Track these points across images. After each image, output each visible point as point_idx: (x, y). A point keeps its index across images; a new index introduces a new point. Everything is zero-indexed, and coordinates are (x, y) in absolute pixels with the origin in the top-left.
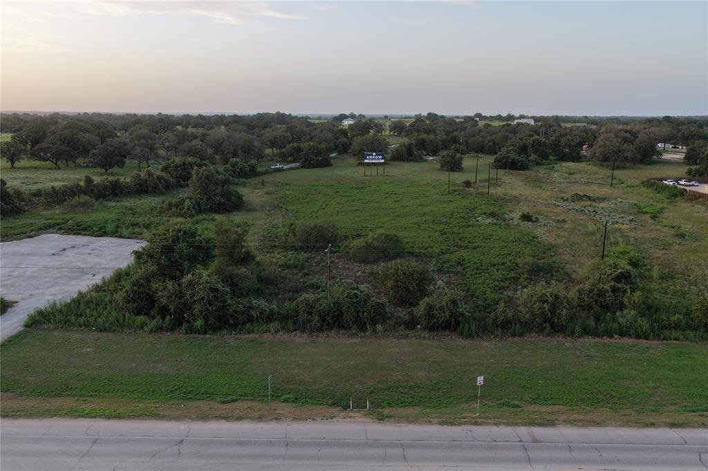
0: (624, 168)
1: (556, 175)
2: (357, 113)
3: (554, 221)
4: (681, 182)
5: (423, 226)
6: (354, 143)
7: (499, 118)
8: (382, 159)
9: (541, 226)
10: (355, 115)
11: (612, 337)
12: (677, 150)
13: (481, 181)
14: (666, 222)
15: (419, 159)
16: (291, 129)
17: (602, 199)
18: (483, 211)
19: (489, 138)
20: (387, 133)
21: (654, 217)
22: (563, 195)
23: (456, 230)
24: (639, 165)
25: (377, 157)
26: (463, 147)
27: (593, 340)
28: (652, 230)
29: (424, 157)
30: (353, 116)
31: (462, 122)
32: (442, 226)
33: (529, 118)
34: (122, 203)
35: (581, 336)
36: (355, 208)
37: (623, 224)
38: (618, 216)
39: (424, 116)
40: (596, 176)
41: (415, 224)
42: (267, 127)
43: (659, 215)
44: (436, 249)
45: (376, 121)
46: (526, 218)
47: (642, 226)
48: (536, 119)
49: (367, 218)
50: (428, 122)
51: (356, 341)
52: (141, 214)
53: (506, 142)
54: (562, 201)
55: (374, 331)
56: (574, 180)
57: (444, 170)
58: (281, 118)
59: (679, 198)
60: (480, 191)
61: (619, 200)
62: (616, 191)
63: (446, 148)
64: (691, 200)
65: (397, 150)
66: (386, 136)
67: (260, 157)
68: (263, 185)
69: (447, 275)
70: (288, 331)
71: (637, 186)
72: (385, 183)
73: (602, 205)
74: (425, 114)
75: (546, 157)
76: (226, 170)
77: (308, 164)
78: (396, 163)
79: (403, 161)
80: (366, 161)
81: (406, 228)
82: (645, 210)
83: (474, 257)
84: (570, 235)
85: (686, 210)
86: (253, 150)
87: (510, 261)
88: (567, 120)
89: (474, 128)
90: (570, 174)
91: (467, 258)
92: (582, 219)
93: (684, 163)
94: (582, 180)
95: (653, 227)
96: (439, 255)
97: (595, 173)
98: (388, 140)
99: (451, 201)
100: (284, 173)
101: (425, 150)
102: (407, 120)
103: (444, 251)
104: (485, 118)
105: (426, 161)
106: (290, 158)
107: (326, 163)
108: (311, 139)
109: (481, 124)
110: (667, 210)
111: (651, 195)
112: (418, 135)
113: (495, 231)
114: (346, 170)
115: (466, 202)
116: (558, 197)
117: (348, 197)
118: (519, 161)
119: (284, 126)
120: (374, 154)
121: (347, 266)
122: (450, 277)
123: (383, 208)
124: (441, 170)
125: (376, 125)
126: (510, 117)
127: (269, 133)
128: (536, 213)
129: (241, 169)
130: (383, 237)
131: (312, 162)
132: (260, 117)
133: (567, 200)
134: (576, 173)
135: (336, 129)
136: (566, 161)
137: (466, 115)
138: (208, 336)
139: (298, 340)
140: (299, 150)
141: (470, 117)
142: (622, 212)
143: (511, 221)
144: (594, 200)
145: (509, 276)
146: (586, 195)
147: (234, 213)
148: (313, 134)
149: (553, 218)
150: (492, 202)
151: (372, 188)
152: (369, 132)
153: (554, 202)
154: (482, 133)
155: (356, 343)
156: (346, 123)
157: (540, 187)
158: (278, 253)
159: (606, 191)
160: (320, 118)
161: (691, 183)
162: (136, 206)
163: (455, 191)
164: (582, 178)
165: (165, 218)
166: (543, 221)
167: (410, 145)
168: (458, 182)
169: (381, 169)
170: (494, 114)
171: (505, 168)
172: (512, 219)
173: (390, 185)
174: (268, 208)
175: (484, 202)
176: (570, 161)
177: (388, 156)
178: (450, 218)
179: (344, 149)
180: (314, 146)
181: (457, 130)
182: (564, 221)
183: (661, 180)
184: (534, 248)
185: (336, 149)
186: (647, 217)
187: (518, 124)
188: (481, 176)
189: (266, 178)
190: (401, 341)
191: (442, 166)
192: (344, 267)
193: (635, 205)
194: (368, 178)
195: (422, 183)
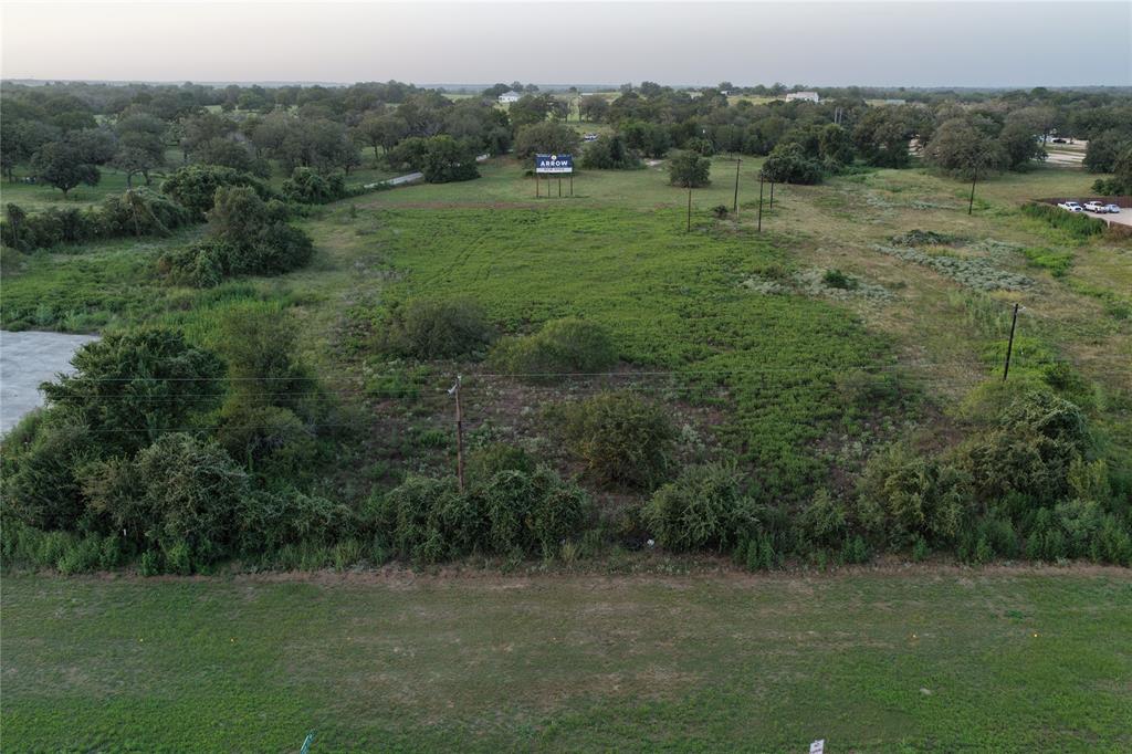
0: (984, 179)
1: (871, 193)
2: (525, 83)
3: (883, 284)
4: (1088, 206)
5: (648, 299)
6: (518, 138)
7: (761, 91)
8: (568, 166)
9: (862, 297)
10: (522, 86)
11: (1051, 560)
12: (1064, 146)
13: (744, 207)
14: (1084, 285)
15: (634, 165)
16: (407, 112)
17: (960, 240)
18: (755, 268)
19: (751, 126)
20: (576, 117)
21: (1058, 275)
22: (890, 232)
23: (708, 307)
24: (1007, 174)
25: (558, 163)
26: (707, 143)
27: (1014, 571)
28: (1063, 303)
29: (641, 161)
30: (517, 88)
31: (701, 99)
32: (682, 300)
33: (810, 91)
34: (82, 257)
35: (988, 561)
36: (519, 263)
37: (1009, 290)
38: (997, 274)
39: (636, 88)
40: (940, 195)
41: (632, 294)
42: (367, 108)
43: (1066, 271)
44: (675, 351)
45: (556, 97)
46: (835, 281)
47: (1043, 293)
48: (823, 94)
49: (543, 284)
50: (644, 98)
51: (518, 586)
52: (110, 281)
53: (782, 134)
54: (890, 244)
55: (558, 557)
56: (904, 203)
57: (678, 186)
58: (396, 92)
59: (1093, 237)
60: (743, 225)
61: (992, 241)
62: (979, 222)
63: (679, 145)
64: (1115, 240)
65: (595, 149)
66: (575, 122)
67: (352, 162)
68: (354, 217)
69: (701, 410)
70: (375, 563)
71: (1013, 214)
72: (574, 211)
73: (964, 252)
74: (637, 83)
75: (847, 159)
76: (288, 189)
77: (437, 176)
78: (591, 172)
79: (606, 168)
80: (539, 170)
81: (615, 305)
82: (1041, 260)
83: (748, 367)
84: (919, 314)
85: (1113, 261)
86: (337, 151)
87: (819, 376)
88: (873, 94)
89: (722, 110)
90: (894, 191)
91: (735, 371)
92: (933, 281)
93: (1082, 170)
94: (917, 202)
95: (1063, 296)
96: (681, 364)
97: (937, 189)
98: (577, 130)
99: (694, 246)
100: (393, 191)
101: (642, 147)
102: (608, 94)
103: (690, 355)
104: (737, 91)
105: (645, 168)
106: (406, 165)
107: (468, 174)
108: (442, 131)
109: (733, 100)
110: (1077, 260)
111: (1043, 230)
112: (630, 122)
113: (781, 309)
114: (504, 187)
115: (720, 249)
116: (882, 237)
117: (507, 238)
118: (806, 170)
119: (396, 106)
120: (554, 157)
121: (501, 392)
122: (704, 412)
123: (571, 263)
124: (672, 184)
125: (557, 104)
126: (779, 90)
127: (370, 119)
128: (848, 268)
129: (315, 188)
130: (574, 331)
131: (444, 172)
132: (360, 90)
133: (899, 242)
134: (904, 188)
135: (487, 111)
136: (884, 166)
137: (705, 85)
138: (198, 578)
139: (394, 584)
140: (421, 150)
141: (713, 90)
142: (1002, 266)
143: (807, 288)
144: (947, 243)
145: (821, 412)
146: (932, 234)
147: (295, 275)
148: (446, 121)
149: (882, 278)
150: (768, 247)
151: (550, 222)
152: (544, 115)
153: (878, 247)
154: (739, 118)
155: (518, 591)
156: (507, 99)
157: (849, 217)
158: (369, 365)
159: (962, 224)
160: (463, 91)
161: (1107, 208)
162: (106, 263)
163: (699, 225)
164: (916, 198)
165: (156, 290)
166: (866, 287)
167: (616, 140)
168: (704, 209)
169: (566, 184)
170: (753, 85)
171: (782, 181)
172: (808, 283)
173: (584, 215)
174: (357, 264)
175: (754, 248)
176: (891, 167)
177: (579, 160)
178: (696, 282)
179: (501, 147)
180: (447, 144)
181: (695, 112)
182: (902, 285)
183: (1055, 202)
184: (858, 345)
185: (485, 148)
186: (1046, 274)
187: (797, 102)
188: (744, 197)
189: (360, 203)
190: (614, 581)
191: (674, 178)
192: (496, 394)
193: (1021, 250)
194: (543, 200)
195: (640, 210)
